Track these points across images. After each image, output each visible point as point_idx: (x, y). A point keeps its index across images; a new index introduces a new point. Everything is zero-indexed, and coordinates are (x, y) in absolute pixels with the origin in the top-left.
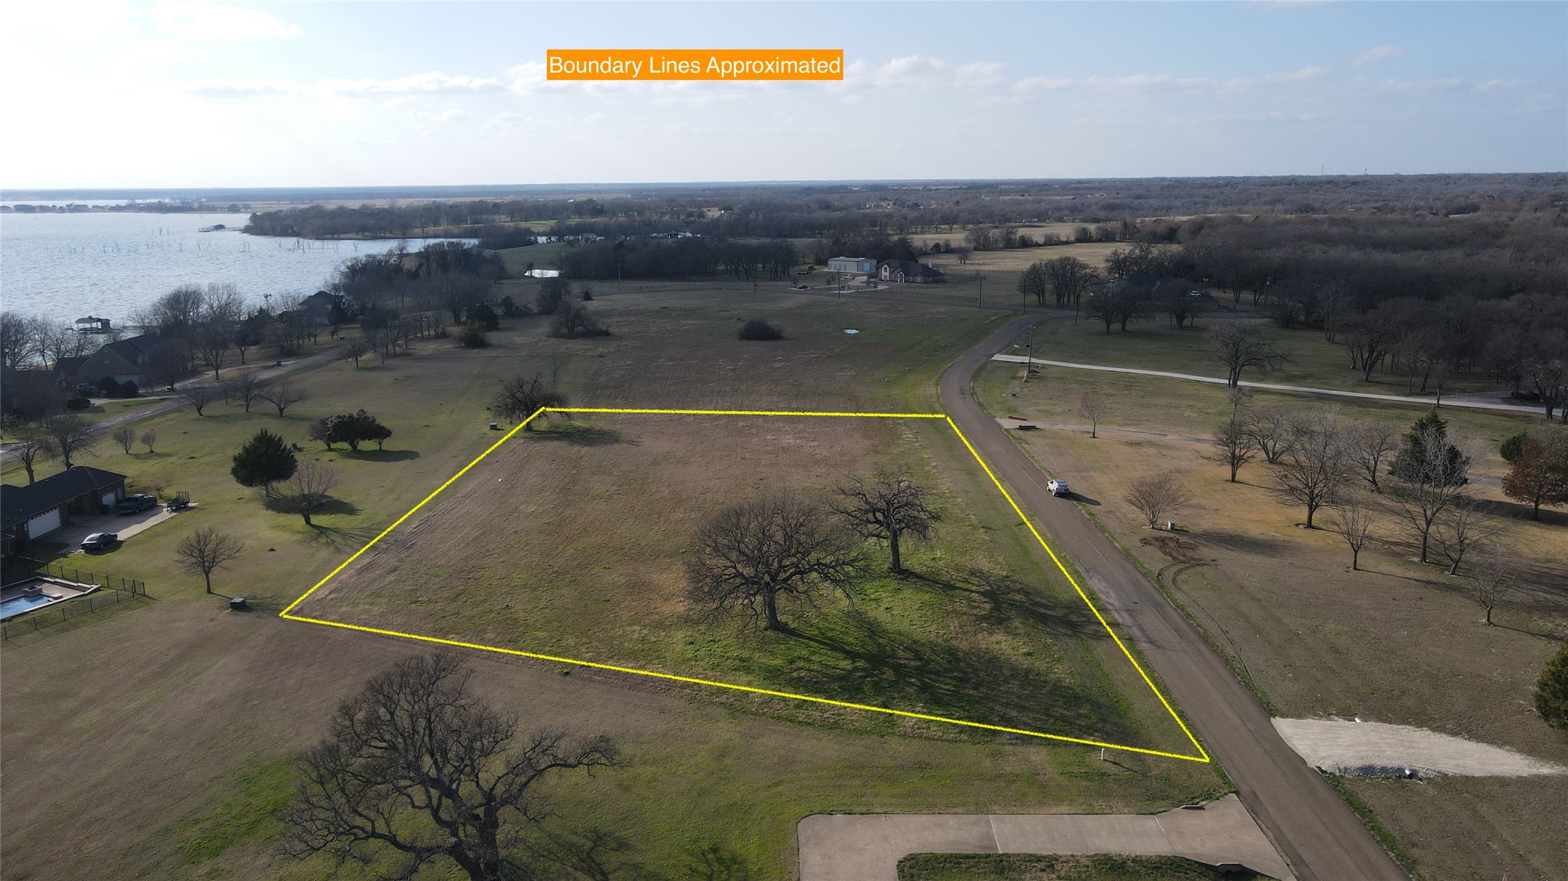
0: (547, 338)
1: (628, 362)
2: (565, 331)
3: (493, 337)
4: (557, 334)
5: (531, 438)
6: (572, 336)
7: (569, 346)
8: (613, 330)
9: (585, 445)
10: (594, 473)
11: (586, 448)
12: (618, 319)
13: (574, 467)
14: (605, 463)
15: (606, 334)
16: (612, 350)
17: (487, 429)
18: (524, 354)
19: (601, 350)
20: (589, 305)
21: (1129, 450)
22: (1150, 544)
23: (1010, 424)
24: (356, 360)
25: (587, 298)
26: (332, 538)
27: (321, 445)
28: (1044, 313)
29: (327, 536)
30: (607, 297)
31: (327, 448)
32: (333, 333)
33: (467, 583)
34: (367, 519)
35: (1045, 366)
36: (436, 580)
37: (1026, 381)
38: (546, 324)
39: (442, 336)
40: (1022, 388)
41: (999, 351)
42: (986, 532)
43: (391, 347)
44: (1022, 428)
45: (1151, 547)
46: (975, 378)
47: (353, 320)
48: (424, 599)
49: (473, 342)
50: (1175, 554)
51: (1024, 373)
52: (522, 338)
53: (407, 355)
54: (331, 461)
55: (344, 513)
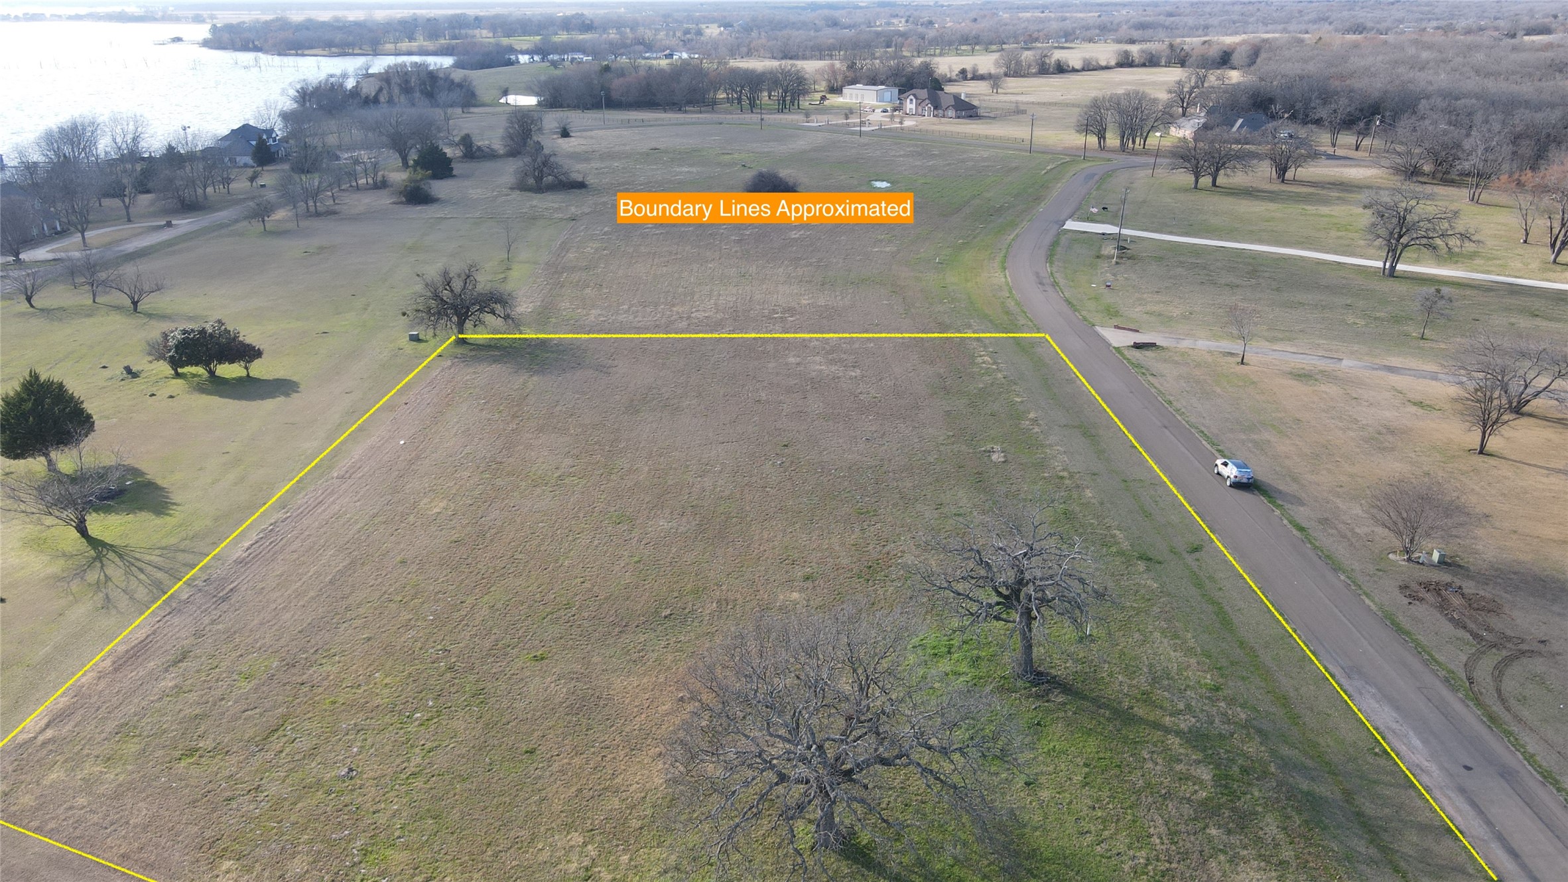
0: (509, 192)
1: (606, 229)
2: (531, 181)
3: (439, 188)
4: (522, 187)
5: (464, 359)
6: (539, 189)
7: (535, 203)
8: (591, 180)
9: (536, 372)
10: (541, 429)
11: (535, 378)
12: (598, 165)
13: (514, 416)
14: (558, 408)
15: (581, 185)
16: (587, 210)
17: (404, 341)
18: (477, 215)
19: (573, 209)
20: (565, 145)
21: (1299, 388)
22: (1421, 600)
23: (1119, 339)
24: (263, 221)
25: (565, 134)
26: (110, 571)
27: (165, 368)
28: (1109, 160)
29: (102, 567)
30: (589, 134)
31: (173, 372)
32: (252, 179)
33: (295, 697)
34: (180, 526)
35: (1135, 240)
36: (246, 686)
37: (1117, 263)
38: (509, 171)
39: (381, 185)
40: (1114, 275)
41: (1071, 217)
42: (1148, 570)
43: (311, 203)
44: (1138, 346)
45: (1425, 606)
46: (1050, 257)
47: (285, 159)
48: (207, 743)
49: (416, 196)
50: (1472, 626)
51: (1110, 249)
52: (479, 191)
53: (331, 213)
54: (171, 397)
55: (149, 511)
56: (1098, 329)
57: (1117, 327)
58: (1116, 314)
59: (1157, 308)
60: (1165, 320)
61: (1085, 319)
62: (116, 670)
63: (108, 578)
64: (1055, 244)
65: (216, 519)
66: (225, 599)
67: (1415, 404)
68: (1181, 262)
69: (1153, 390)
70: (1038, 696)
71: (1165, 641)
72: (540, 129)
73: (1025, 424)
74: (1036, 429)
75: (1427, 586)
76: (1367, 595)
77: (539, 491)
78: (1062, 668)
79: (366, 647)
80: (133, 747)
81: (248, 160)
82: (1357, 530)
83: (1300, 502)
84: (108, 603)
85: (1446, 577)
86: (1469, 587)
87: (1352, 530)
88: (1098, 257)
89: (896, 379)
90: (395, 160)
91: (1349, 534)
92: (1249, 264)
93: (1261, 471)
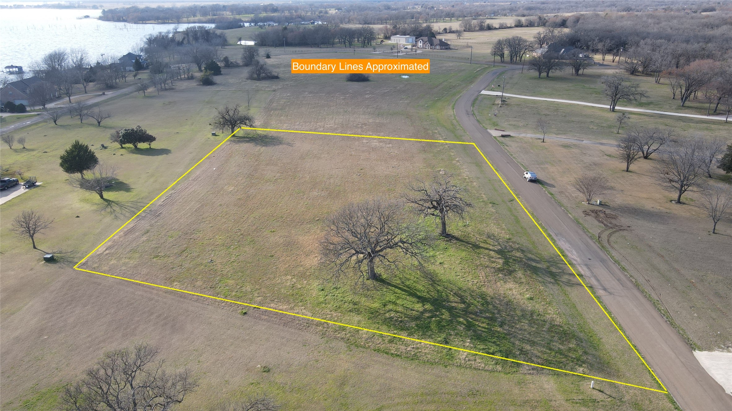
0: (246, 80)
1: (288, 94)
2: (256, 76)
3: (217, 79)
4: (251, 78)
5: (234, 141)
6: (259, 79)
7: (257, 84)
8: (280, 75)
9: (263, 146)
10: (267, 164)
11: (264, 148)
12: (283, 69)
13: (257, 160)
14: (274, 158)
15: (277, 78)
16: (280, 87)
17: (210, 135)
18: (233, 89)
19: (274, 87)
20: (269, 61)
21: (564, 150)
22: (589, 215)
23: (495, 133)
24: (144, 92)
25: (268, 57)
26: (114, 208)
27: (117, 145)
28: (505, 67)
29: (111, 207)
30: (278, 57)
31: (120, 146)
32: (135, 76)
33: (189, 242)
34: (136, 195)
35: (509, 98)
36: (171, 240)
37: (501, 107)
38: (246, 72)
39: (191, 78)
40: (499, 111)
41: (484, 89)
42: (493, 206)
43: (163, 85)
44: (503, 136)
45: (590, 217)
46: (473, 104)
47: (147, 68)
48: (162, 254)
49: (207, 82)
50: (605, 222)
51: (499, 102)
52: (233, 80)
53: (171, 89)
54: (122, 155)
55: (123, 190)
56: (489, 130)
57: (496, 129)
58: (497, 125)
59: (513, 123)
60: (516, 127)
61: (484, 127)
62: (125, 235)
63: (114, 211)
64: (475, 100)
65: (149, 193)
66: (158, 216)
67: (607, 155)
68: (527, 106)
69: (506, 151)
70: (447, 241)
71: (495, 226)
72: (258, 54)
73: (454, 162)
74: (458, 164)
75: (593, 211)
76: (570, 214)
77: (268, 184)
78: (456, 233)
79: (211, 229)
80: (137, 255)
81: (132, 68)
82: (573, 195)
83: (554, 186)
84: (116, 217)
85: (601, 209)
86: (608, 211)
87: (571, 195)
88: (493, 104)
89: (406, 148)
90: (195, 67)
91: (569, 196)
92: (556, 107)
93: (541, 176)
